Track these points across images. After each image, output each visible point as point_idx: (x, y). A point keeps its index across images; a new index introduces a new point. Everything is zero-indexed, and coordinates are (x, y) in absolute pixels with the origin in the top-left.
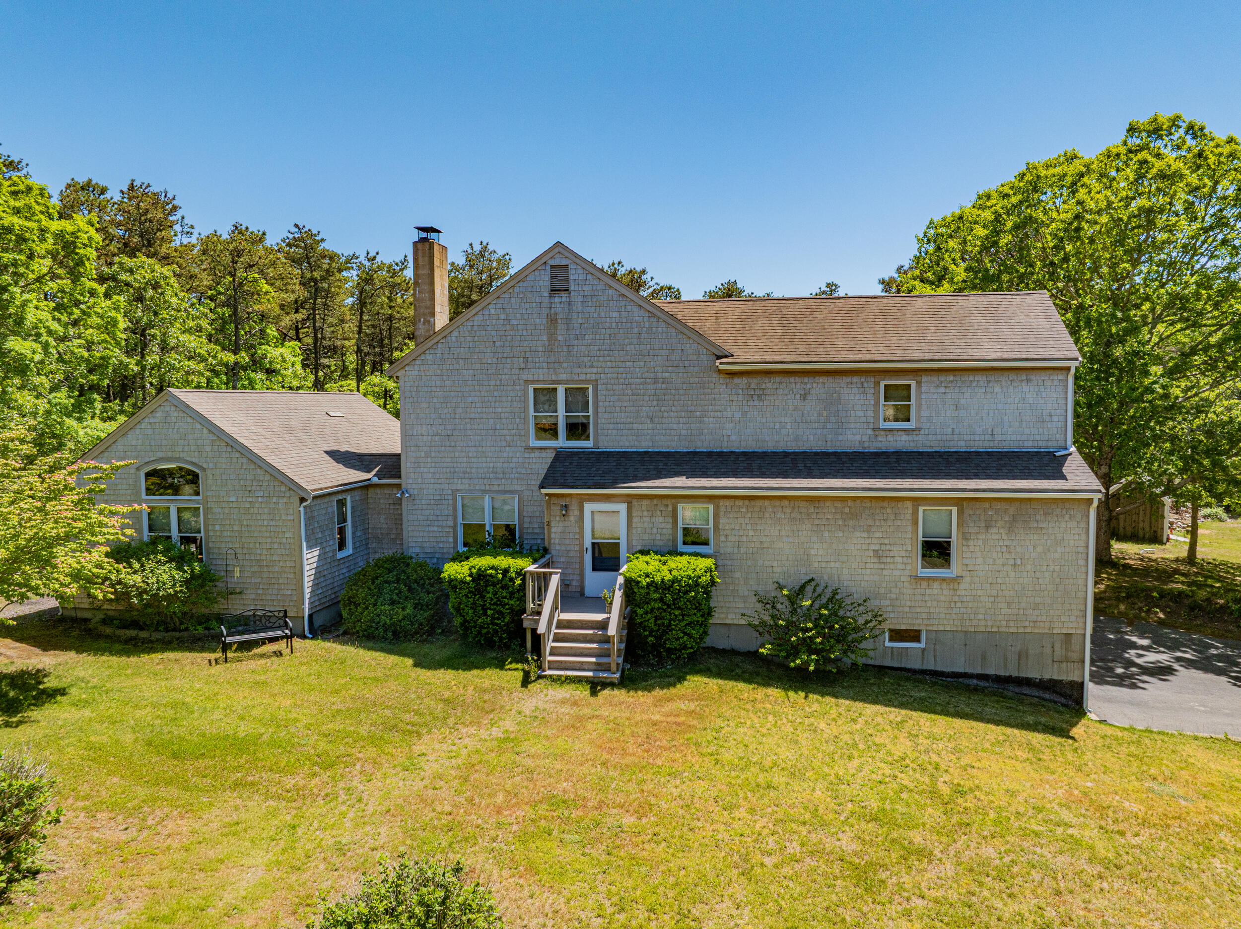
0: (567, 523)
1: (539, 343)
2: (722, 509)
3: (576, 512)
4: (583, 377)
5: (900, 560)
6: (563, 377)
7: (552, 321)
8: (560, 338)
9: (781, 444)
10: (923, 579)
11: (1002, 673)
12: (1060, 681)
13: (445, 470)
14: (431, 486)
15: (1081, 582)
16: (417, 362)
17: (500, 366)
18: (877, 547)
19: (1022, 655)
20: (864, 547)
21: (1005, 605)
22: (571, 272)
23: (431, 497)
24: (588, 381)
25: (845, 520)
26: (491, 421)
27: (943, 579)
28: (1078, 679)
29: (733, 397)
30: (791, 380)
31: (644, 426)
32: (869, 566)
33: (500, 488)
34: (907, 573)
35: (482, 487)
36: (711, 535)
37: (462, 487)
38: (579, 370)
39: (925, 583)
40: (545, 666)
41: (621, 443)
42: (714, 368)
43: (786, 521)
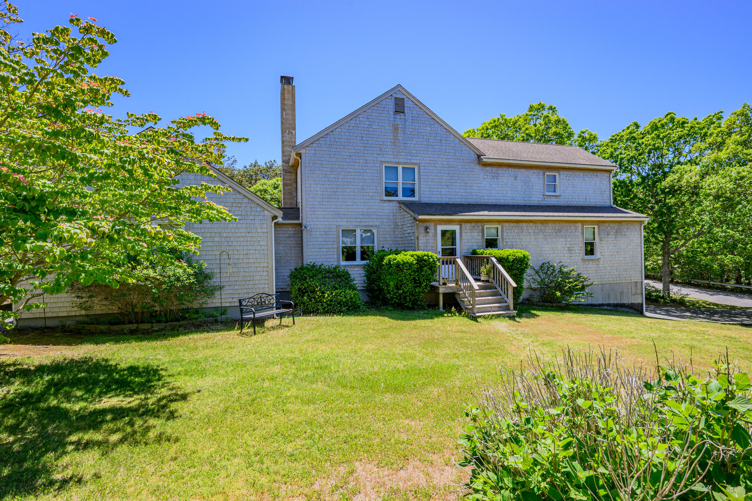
0: (428, 237)
1: (389, 140)
2: (505, 228)
3: (433, 231)
4: (412, 161)
5: (577, 251)
6: (401, 161)
7: (396, 129)
8: (400, 138)
9: (507, 201)
10: (586, 260)
11: (615, 302)
12: (634, 304)
13: (331, 213)
14: (323, 223)
15: (639, 259)
16: (314, 145)
17: (366, 152)
18: (568, 246)
19: (622, 293)
20: (564, 246)
21: (615, 271)
22: (405, 102)
23: (323, 230)
24: (415, 164)
25: (556, 233)
26: (361, 184)
27: (593, 260)
28: (640, 302)
29: (485, 177)
30: (510, 169)
31: (444, 190)
32: (566, 255)
33: (366, 224)
34: (580, 258)
35: (355, 224)
36: (500, 242)
37: (343, 223)
38: (410, 158)
39: (587, 262)
40: (475, 311)
41: (433, 199)
42: (477, 161)
43: (532, 234)
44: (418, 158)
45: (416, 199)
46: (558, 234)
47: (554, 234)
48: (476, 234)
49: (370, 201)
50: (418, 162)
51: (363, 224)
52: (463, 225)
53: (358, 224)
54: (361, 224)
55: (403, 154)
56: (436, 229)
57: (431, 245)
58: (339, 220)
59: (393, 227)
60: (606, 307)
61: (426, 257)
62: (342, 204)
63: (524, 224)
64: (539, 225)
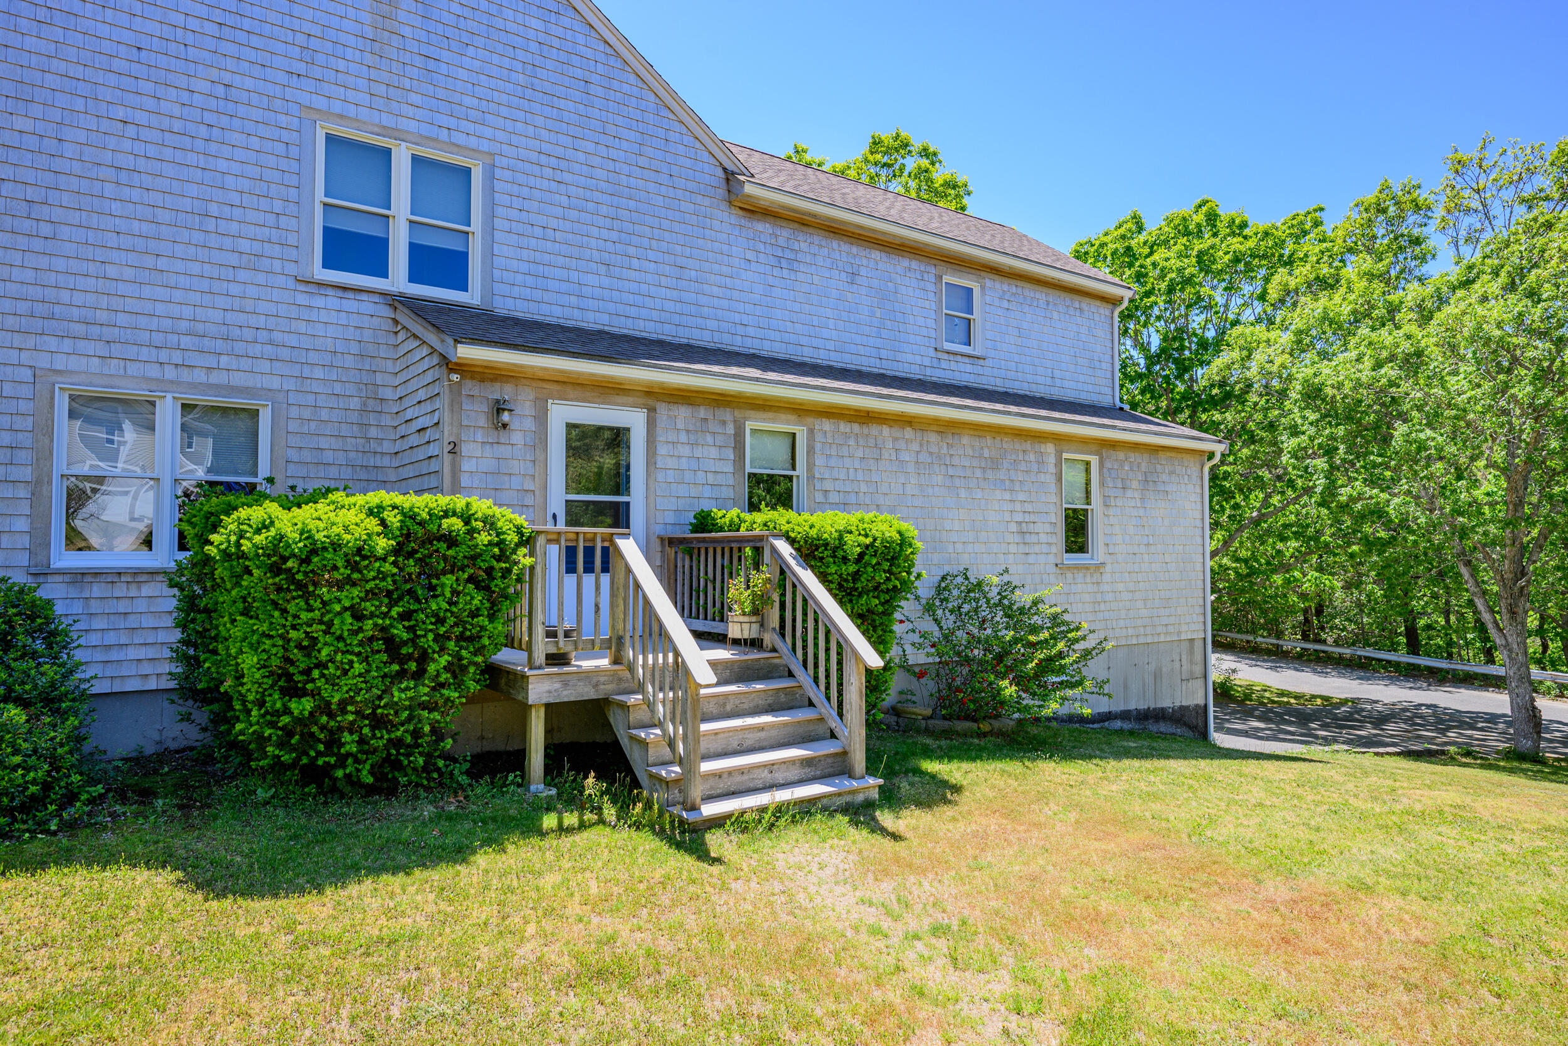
0: (504, 451)
1: (348, 25)
2: (819, 437)
3: (529, 424)
4: (460, 139)
5: (1043, 538)
6: (409, 126)
8: (405, 31)
9: (822, 353)
10: (1069, 568)
11: (1143, 706)
12: (1188, 707)
15: (1199, 567)
18: (1019, 517)
19: (1157, 675)
20: (1007, 517)
21: (1140, 604)
24: (473, 152)
25: (984, 469)
26: (193, 190)
27: (1086, 568)
28: (1201, 702)
29: (750, 255)
30: (835, 244)
31: (591, 279)
32: (1013, 548)
33: (215, 378)
34: (1052, 559)
35: (153, 371)
36: (801, 490)
37: (74, 363)
38: (452, 122)
39: (1069, 575)
40: (696, 792)
41: (545, 309)
42: (722, 192)
43: (911, 468)
44: (488, 132)
45: (472, 297)
46: (990, 474)
47: (978, 473)
48: (714, 452)
49: (242, 275)
50: (485, 146)
51: (200, 376)
52: (663, 409)
53: (170, 373)
54: (186, 375)
55: (415, 98)
56: (542, 418)
57: (516, 482)
58: (52, 343)
59: (355, 403)
60: (1118, 724)
61: (456, 524)
62: (75, 266)
63: (886, 430)
64: (933, 438)
